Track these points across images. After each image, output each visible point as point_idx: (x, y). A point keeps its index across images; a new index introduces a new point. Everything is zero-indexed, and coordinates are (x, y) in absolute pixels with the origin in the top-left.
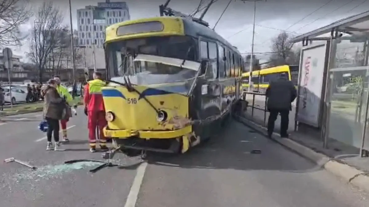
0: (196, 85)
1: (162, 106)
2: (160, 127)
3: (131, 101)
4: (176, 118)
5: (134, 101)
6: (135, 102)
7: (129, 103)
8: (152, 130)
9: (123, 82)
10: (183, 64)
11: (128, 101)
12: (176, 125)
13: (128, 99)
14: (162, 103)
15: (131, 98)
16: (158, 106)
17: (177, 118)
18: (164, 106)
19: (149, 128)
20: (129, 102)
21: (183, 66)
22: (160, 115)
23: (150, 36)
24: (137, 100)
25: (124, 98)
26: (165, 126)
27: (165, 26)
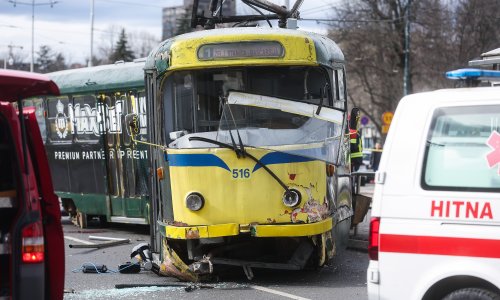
1: (292, 181)
2: (287, 218)
3: (240, 174)
5: (245, 173)
6: (247, 174)
7: (236, 177)
8: (274, 223)
9: (227, 141)
10: (318, 113)
11: (234, 173)
12: (312, 215)
13: (234, 171)
14: (292, 177)
15: (239, 169)
17: (312, 202)
18: (295, 181)
19: (269, 219)
20: (235, 175)
21: (318, 117)
24: (250, 172)
25: (228, 169)
26: (296, 215)
27: (288, 50)
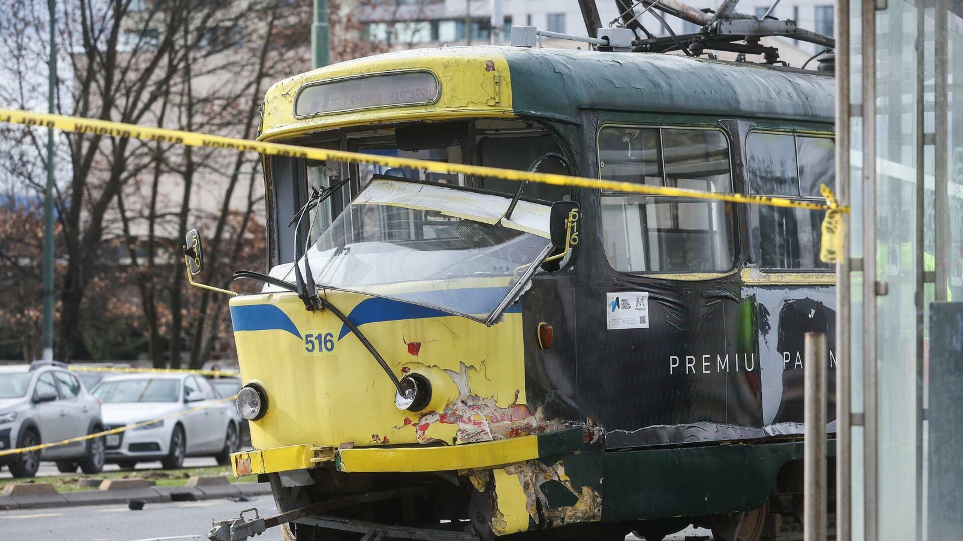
0: (529, 286)
1: (414, 358)
2: (410, 434)
3: (316, 342)
4: (470, 403)
5: (326, 342)
6: (329, 345)
7: (311, 351)
8: (386, 445)
9: (292, 278)
10: (508, 216)
11: (307, 342)
12: (470, 428)
13: (308, 339)
14: (414, 348)
15: (316, 335)
16: (399, 356)
17: (473, 401)
18: (420, 357)
19: (375, 437)
20: (310, 346)
21: (506, 224)
22: (402, 387)
23: (405, 121)
24: (335, 339)
25: (297, 334)
26: (426, 426)
27: (446, 89)
